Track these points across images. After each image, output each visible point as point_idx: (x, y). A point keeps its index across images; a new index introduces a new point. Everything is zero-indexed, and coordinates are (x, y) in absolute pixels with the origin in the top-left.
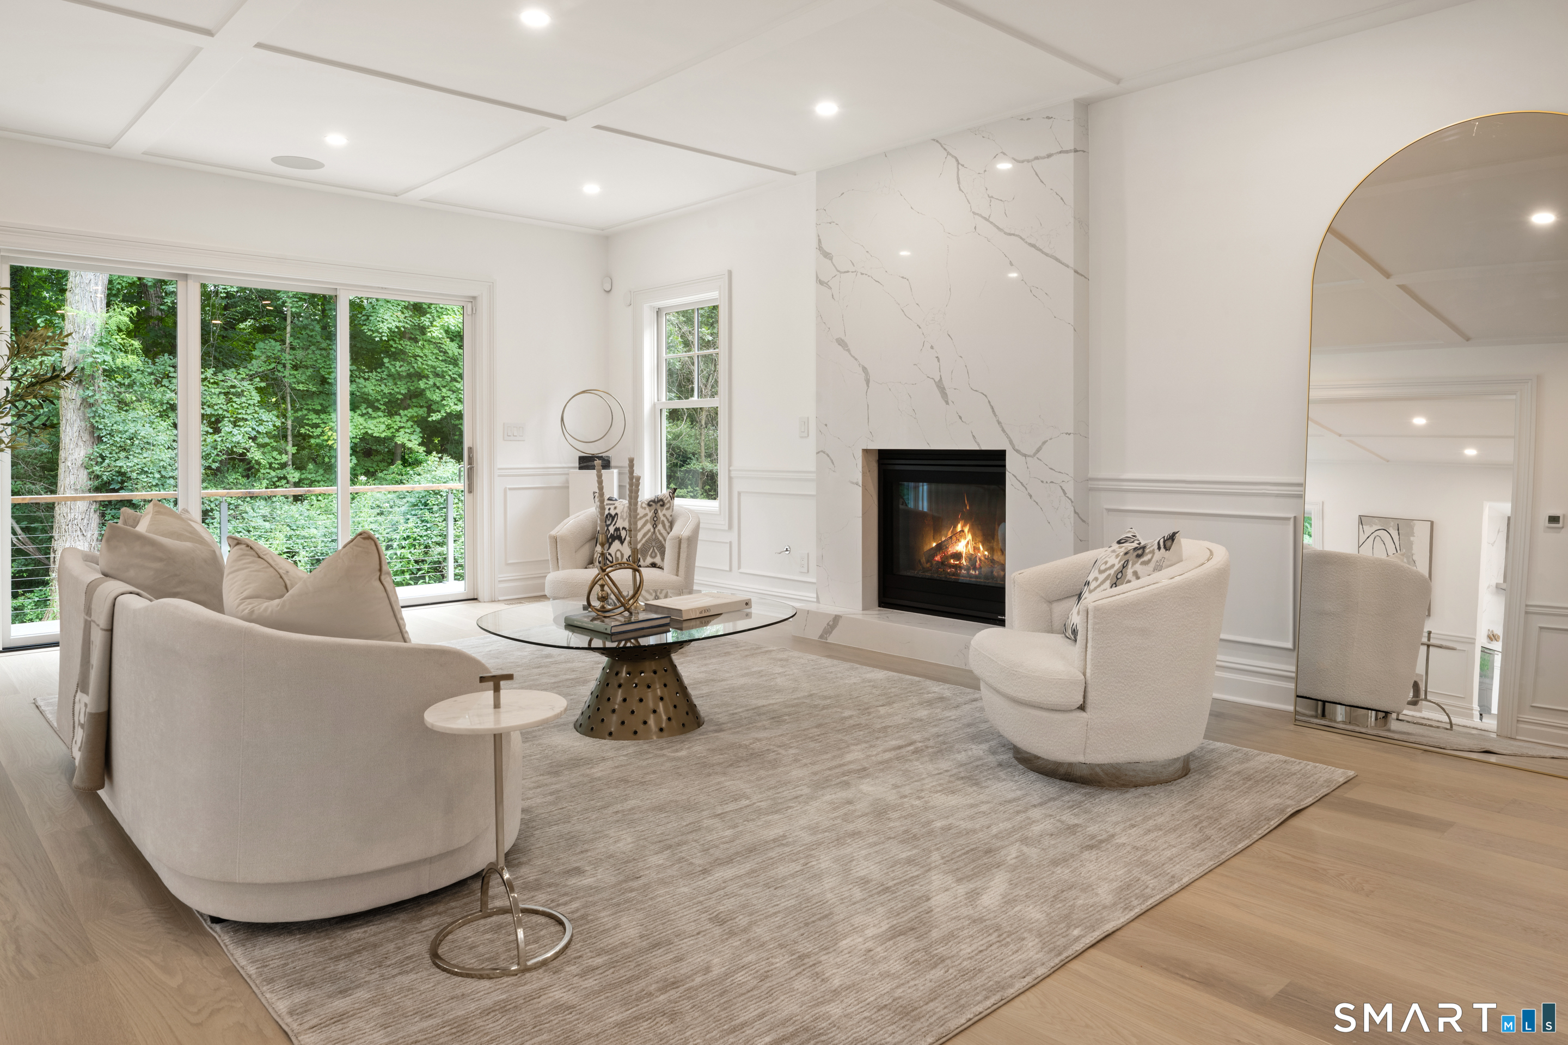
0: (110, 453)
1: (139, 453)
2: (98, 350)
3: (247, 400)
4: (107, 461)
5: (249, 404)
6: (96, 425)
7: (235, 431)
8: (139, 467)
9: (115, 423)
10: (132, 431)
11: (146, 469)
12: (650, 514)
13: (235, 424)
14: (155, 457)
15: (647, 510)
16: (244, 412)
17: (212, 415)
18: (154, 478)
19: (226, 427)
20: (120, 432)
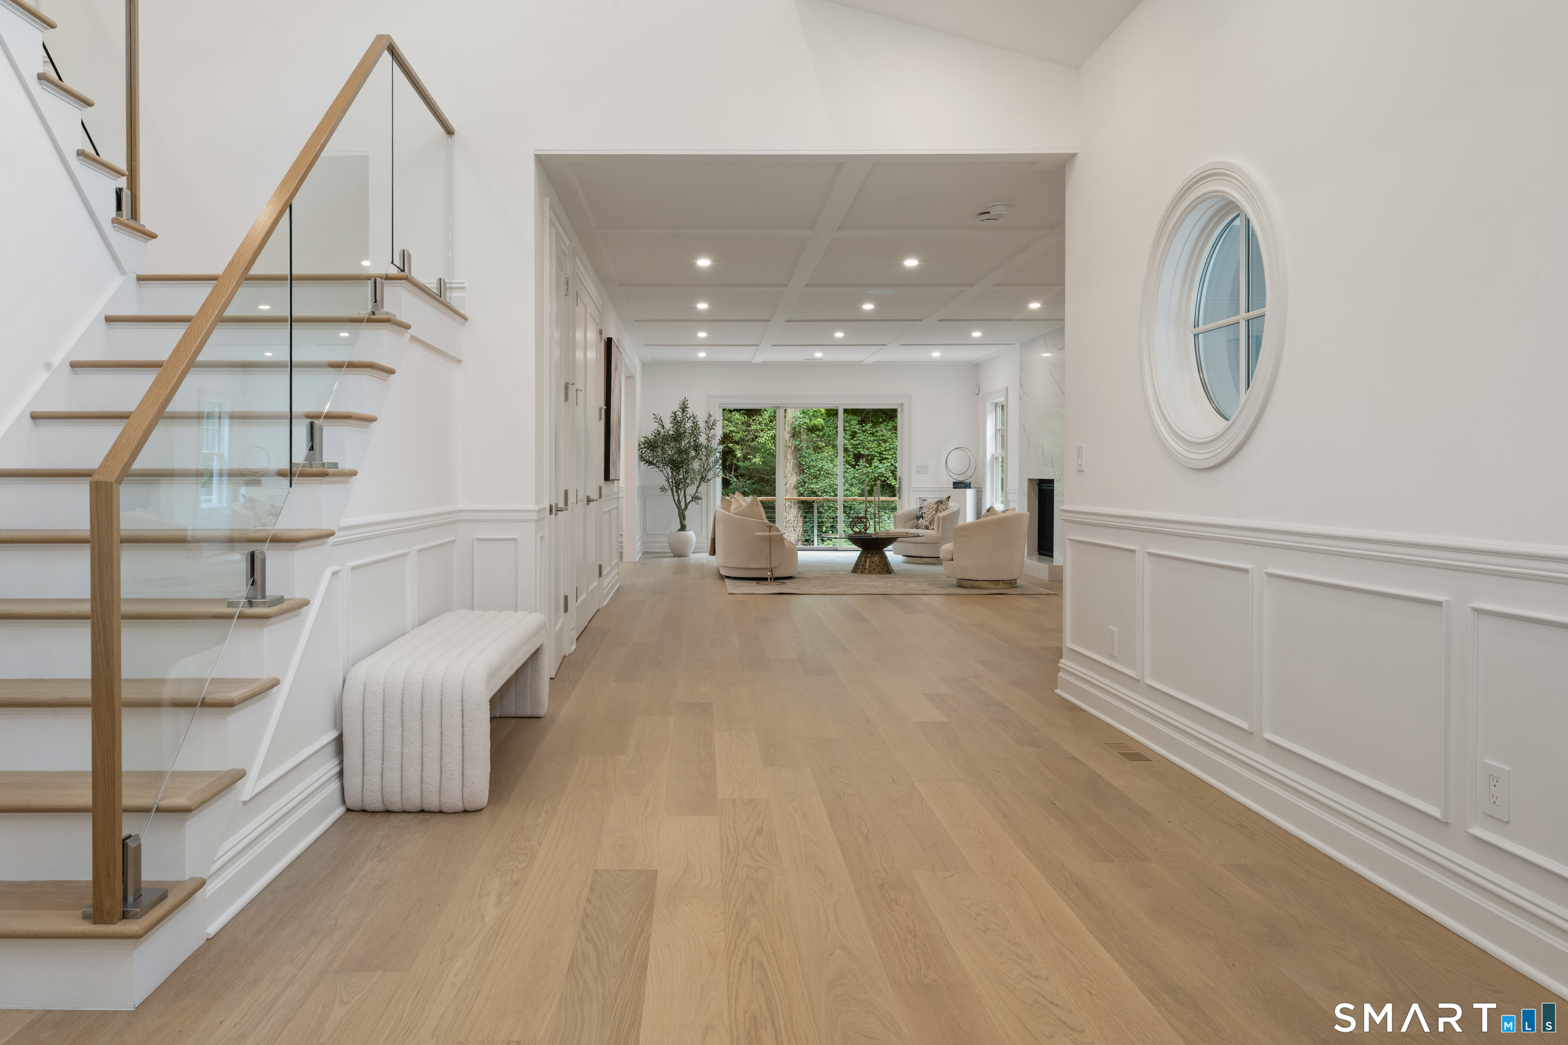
0: (809, 480)
1: (823, 480)
2: (801, 416)
3: (890, 445)
4: (806, 485)
5: (891, 448)
6: (801, 462)
7: (880, 466)
8: (823, 488)
9: (812, 461)
10: (820, 466)
11: (826, 490)
12: (935, 507)
13: (880, 461)
14: (832, 482)
15: (935, 505)
16: (887, 453)
17: (868, 455)
18: (831, 496)
19: (876, 463)
20: (814, 466)
